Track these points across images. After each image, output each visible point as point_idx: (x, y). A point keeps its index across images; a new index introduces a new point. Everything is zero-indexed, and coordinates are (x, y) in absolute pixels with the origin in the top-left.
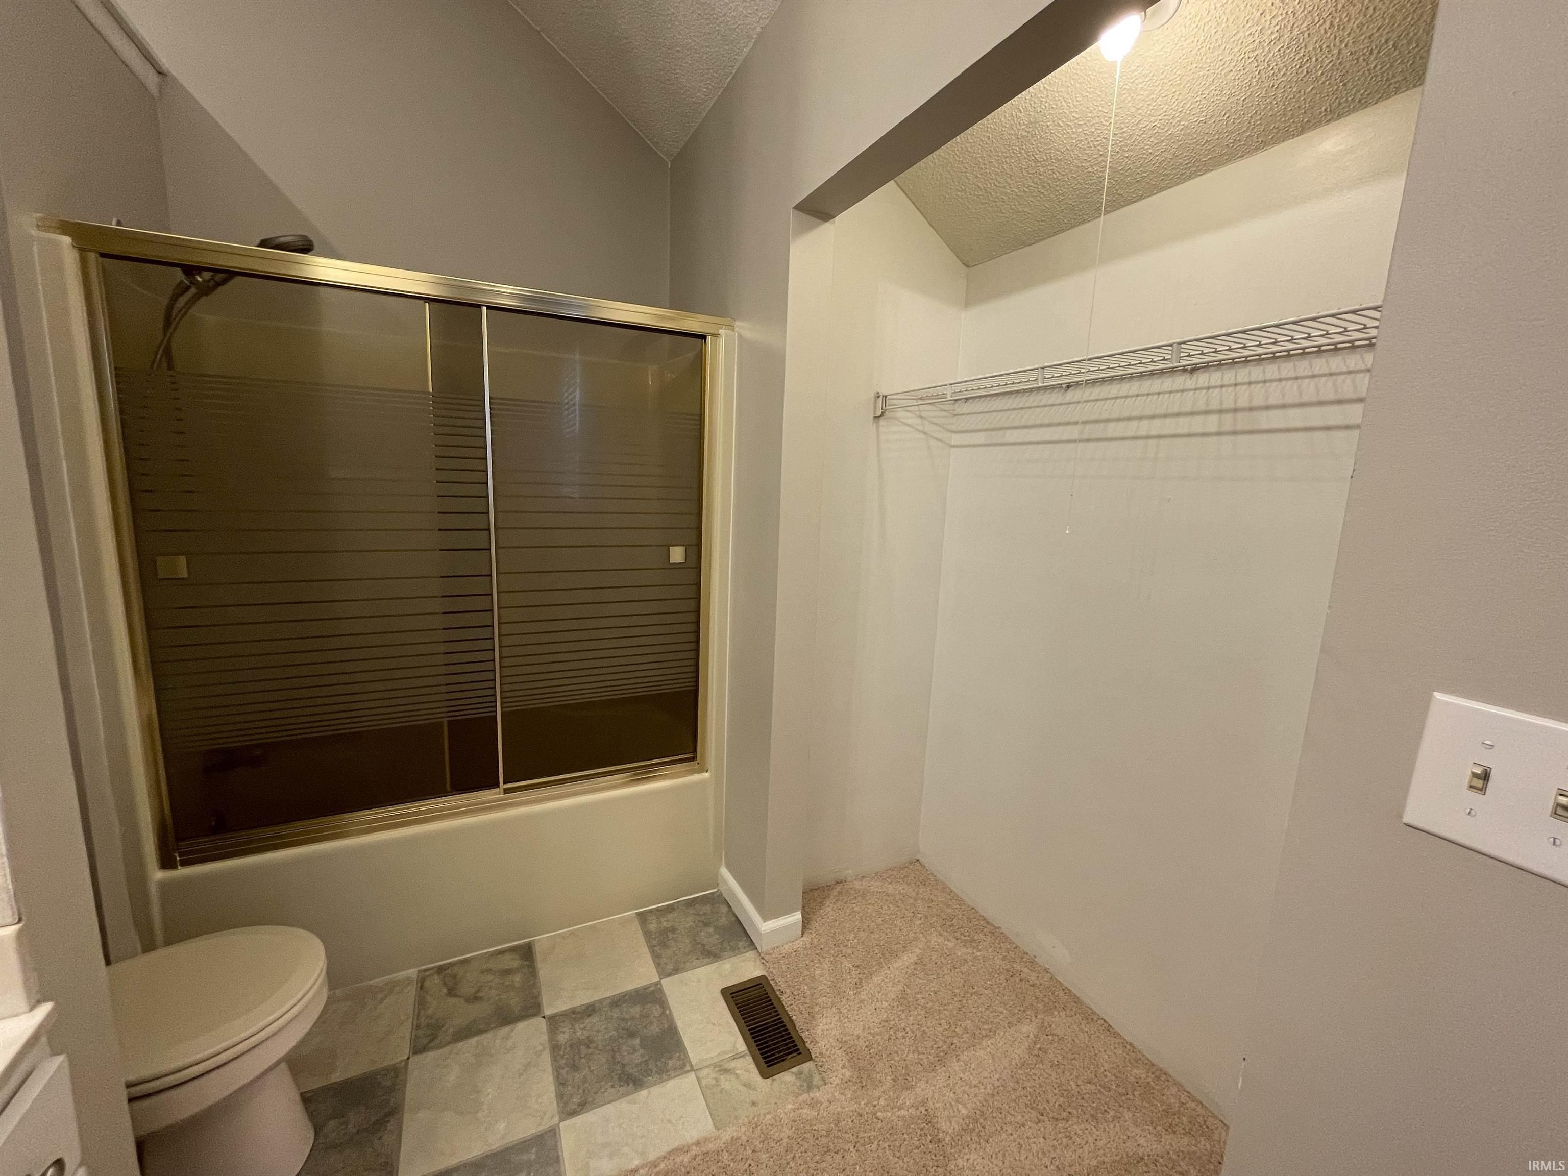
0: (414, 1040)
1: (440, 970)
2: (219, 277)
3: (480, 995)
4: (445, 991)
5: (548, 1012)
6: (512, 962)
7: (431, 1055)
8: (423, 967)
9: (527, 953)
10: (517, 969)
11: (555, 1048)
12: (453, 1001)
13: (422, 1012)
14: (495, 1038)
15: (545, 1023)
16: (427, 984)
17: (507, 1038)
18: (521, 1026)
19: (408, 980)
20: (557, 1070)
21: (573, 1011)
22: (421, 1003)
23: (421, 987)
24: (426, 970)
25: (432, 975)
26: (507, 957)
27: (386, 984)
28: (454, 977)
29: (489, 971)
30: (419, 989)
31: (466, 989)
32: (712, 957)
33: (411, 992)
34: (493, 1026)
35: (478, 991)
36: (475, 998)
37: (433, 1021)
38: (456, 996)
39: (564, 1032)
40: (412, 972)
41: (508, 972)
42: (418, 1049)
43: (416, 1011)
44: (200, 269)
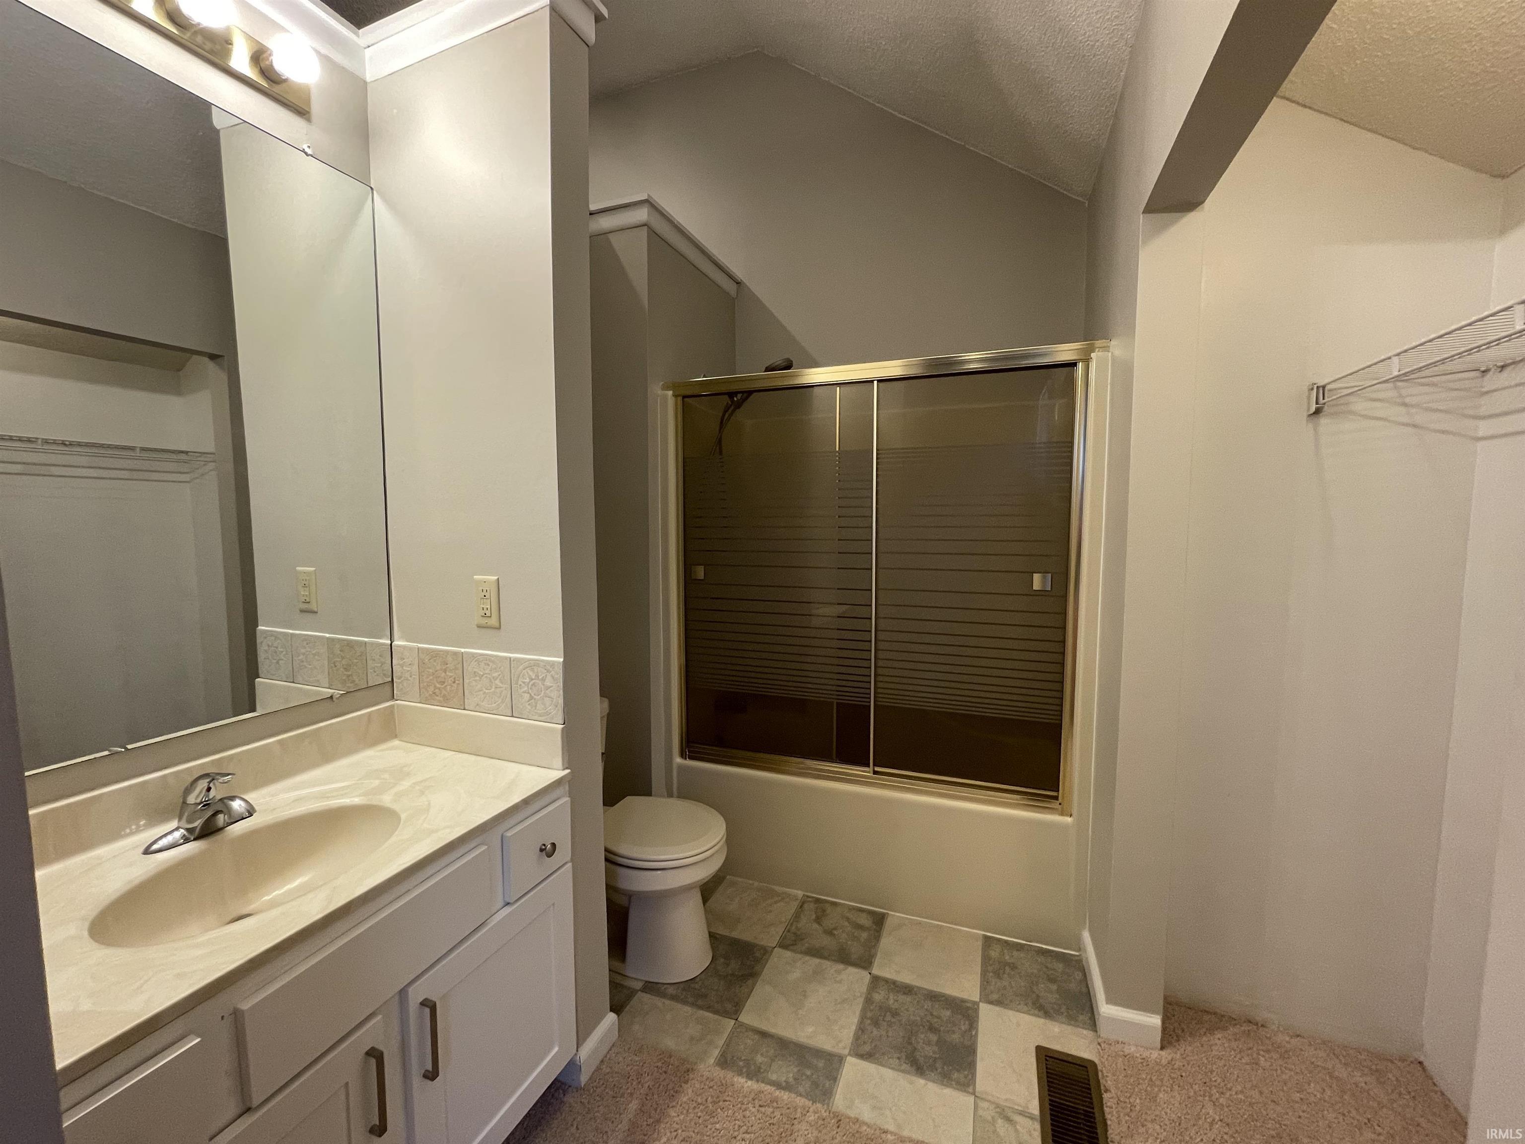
0: (783, 938)
1: (818, 901)
2: (745, 395)
3: (835, 932)
4: (814, 917)
5: (876, 971)
6: (865, 920)
7: (788, 954)
8: (809, 894)
9: (879, 920)
10: (867, 928)
11: (868, 1000)
12: (815, 926)
13: (795, 923)
14: (831, 968)
15: (869, 978)
16: (806, 906)
17: (839, 972)
18: (851, 970)
19: (795, 898)
20: (863, 1018)
21: (894, 983)
22: (797, 916)
23: (801, 907)
24: (808, 897)
25: (811, 902)
26: (864, 915)
27: (783, 893)
28: (824, 911)
29: (848, 919)
30: (799, 907)
31: (828, 923)
32: (1042, 1012)
33: (794, 905)
34: (833, 958)
35: (835, 929)
36: (830, 933)
37: (799, 933)
38: (819, 923)
39: (880, 994)
40: (800, 893)
41: (860, 927)
42: (783, 945)
43: (791, 921)
44: (736, 393)
